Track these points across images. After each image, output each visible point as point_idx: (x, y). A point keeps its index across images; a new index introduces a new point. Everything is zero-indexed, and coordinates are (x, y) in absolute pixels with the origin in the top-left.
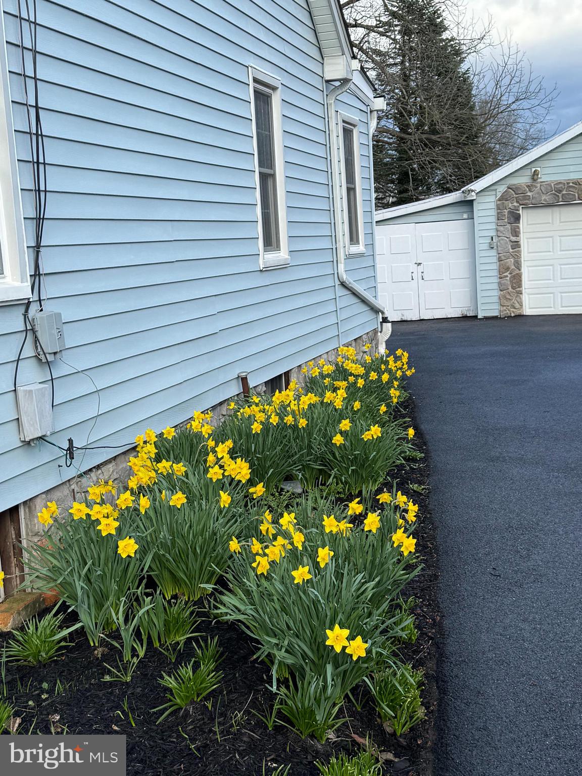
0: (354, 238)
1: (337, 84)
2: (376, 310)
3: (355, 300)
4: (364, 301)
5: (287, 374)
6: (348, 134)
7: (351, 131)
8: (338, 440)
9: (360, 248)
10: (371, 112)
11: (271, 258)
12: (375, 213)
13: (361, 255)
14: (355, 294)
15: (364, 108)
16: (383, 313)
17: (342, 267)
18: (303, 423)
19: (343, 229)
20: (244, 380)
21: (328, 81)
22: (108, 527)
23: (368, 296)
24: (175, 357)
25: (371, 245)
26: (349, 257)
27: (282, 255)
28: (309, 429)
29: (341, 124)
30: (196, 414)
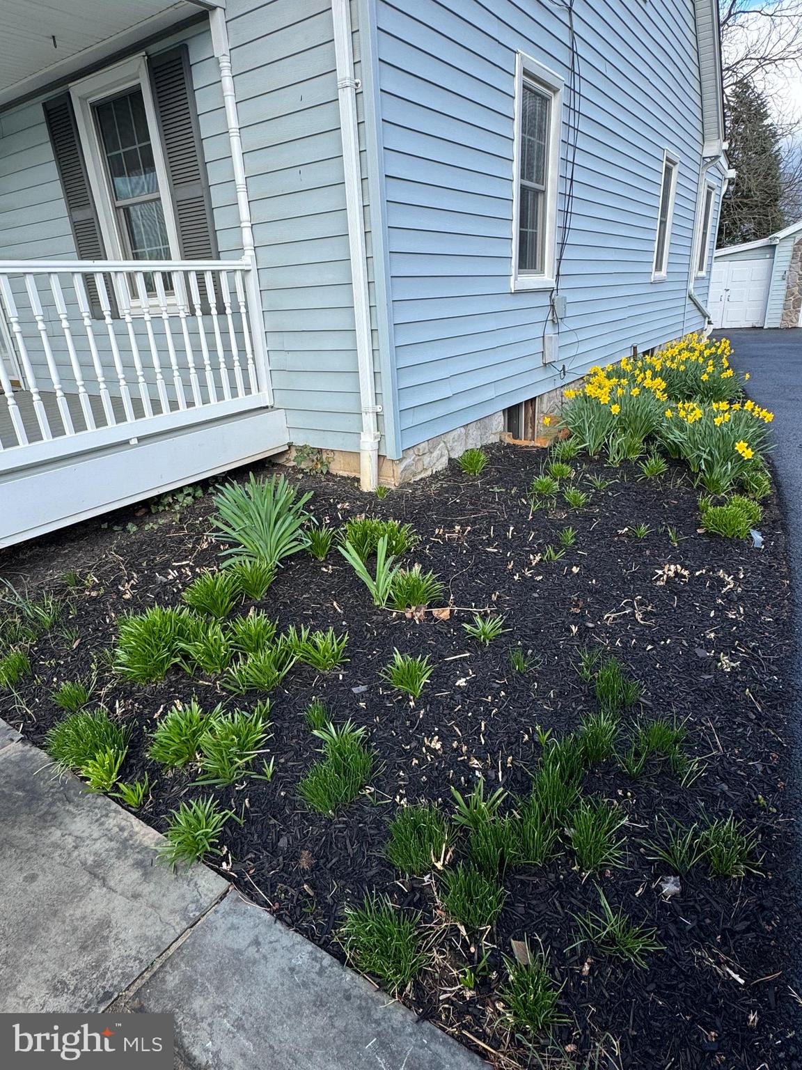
0: (701, 268)
1: (708, 160)
2: (705, 316)
3: (695, 308)
4: (699, 309)
5: (653, 349)
6: (709, 194)
7: (711, 193)
8: (705, 377)
9: (703, 274)
10: (725, 179)
11: (657, 276)
12: (715, 251)
13: (703, 278)
14: (696, 304)
15: (720, 176)
16: (709, 318)
17: (691, 286)
18: (682, 368)
19: (696, 260)
20: (635, 348)
21: (704, 158)
22: (605, 399)
23: (702, 305)
24: (606, 329)
25: (709, 272)
26: (697, 279)
27: (663, 274)
28: (686, 372)
29: (706, 188)
30: (623, 358)
